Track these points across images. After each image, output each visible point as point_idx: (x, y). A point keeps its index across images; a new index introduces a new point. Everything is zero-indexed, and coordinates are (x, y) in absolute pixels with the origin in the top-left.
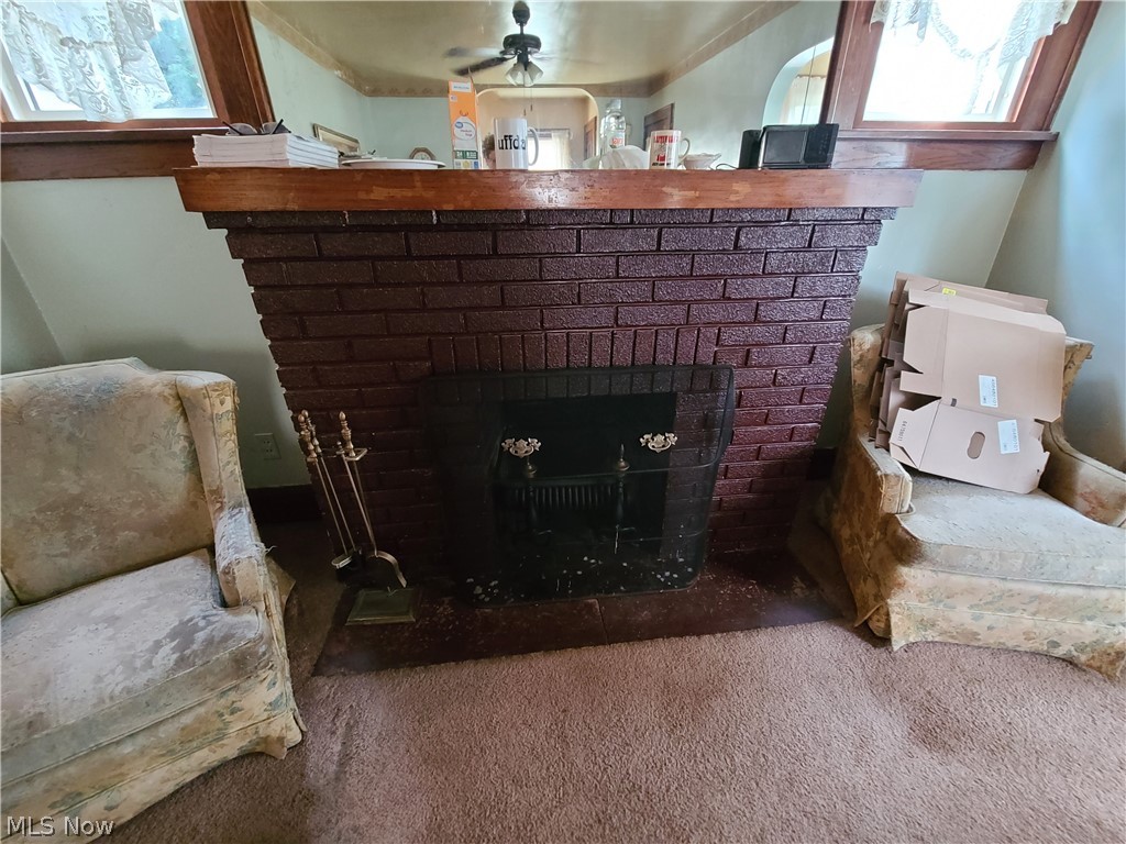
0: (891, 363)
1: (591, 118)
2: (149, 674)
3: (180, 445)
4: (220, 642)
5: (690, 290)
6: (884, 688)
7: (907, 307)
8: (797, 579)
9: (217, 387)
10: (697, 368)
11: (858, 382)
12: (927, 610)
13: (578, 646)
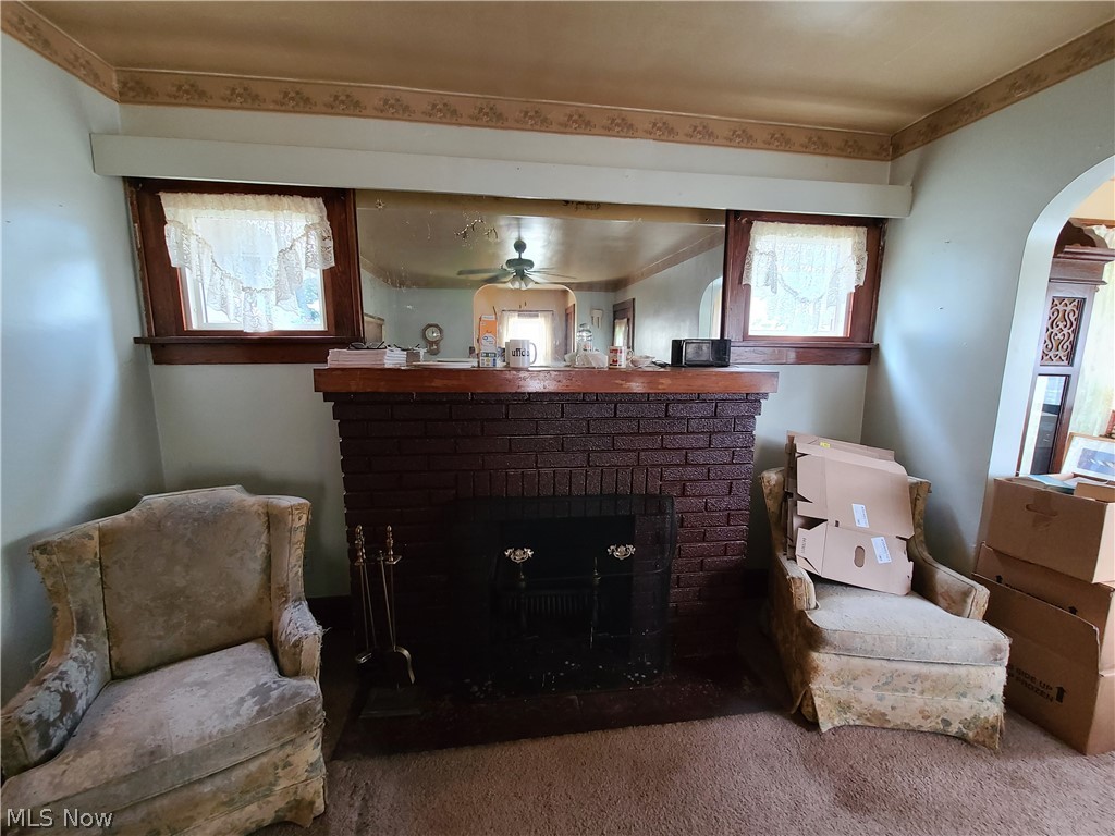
0: (791, 495)
1: (570, 304)
2: (237, 721)
3: (261, 551)
4: (289, 699)
5: (639, 443)
6: (814, 764)
7: (797, 455)
8: (746, 678)
9: (299, 507)
10: (648, 497)
11: (772, 509)
12: (843, 693)
13: (560, 733)
